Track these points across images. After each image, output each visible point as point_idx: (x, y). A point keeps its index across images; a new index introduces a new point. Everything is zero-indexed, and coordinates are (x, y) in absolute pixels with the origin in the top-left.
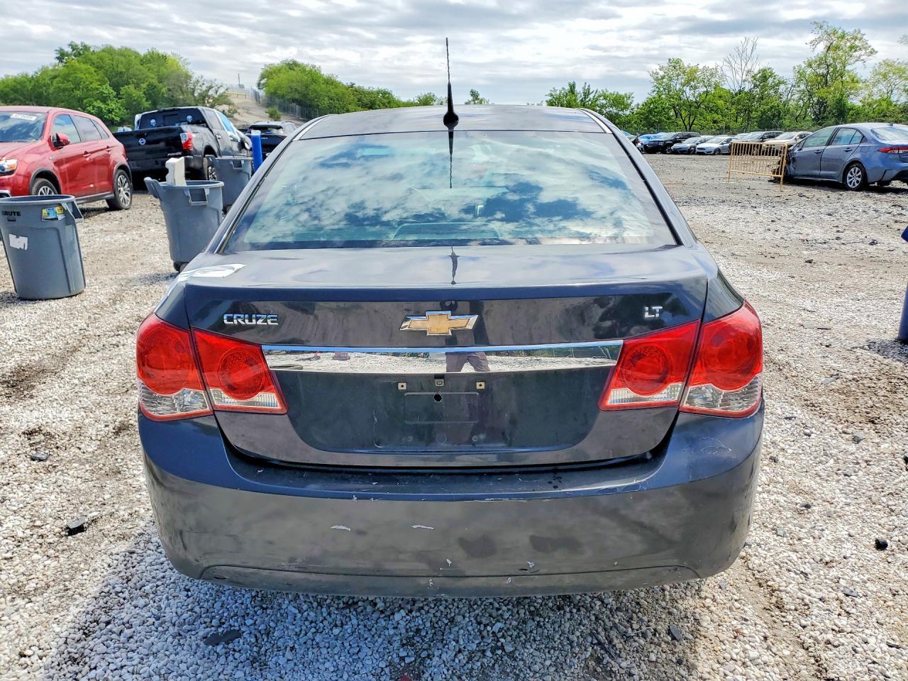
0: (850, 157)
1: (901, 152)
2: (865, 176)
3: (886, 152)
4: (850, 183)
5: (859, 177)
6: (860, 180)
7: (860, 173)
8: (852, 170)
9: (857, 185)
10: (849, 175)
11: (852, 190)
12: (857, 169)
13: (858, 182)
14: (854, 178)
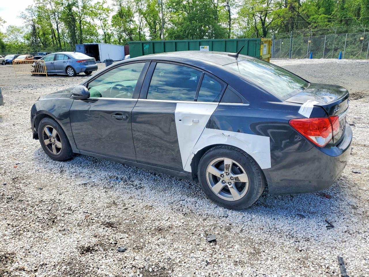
0: (66, 65)
1: (84, 62)
2: (74, 71)
3: (79, 62)
4: (70, 74)
5: (72, 71)
6: (73, 72)
7: (72, 70)
8: (69, 69)
9: (72, 74)
10: (68, 71)
11: (71, 76)
12: (71, 69)
13: (72, 73)
14: (70, 72)
